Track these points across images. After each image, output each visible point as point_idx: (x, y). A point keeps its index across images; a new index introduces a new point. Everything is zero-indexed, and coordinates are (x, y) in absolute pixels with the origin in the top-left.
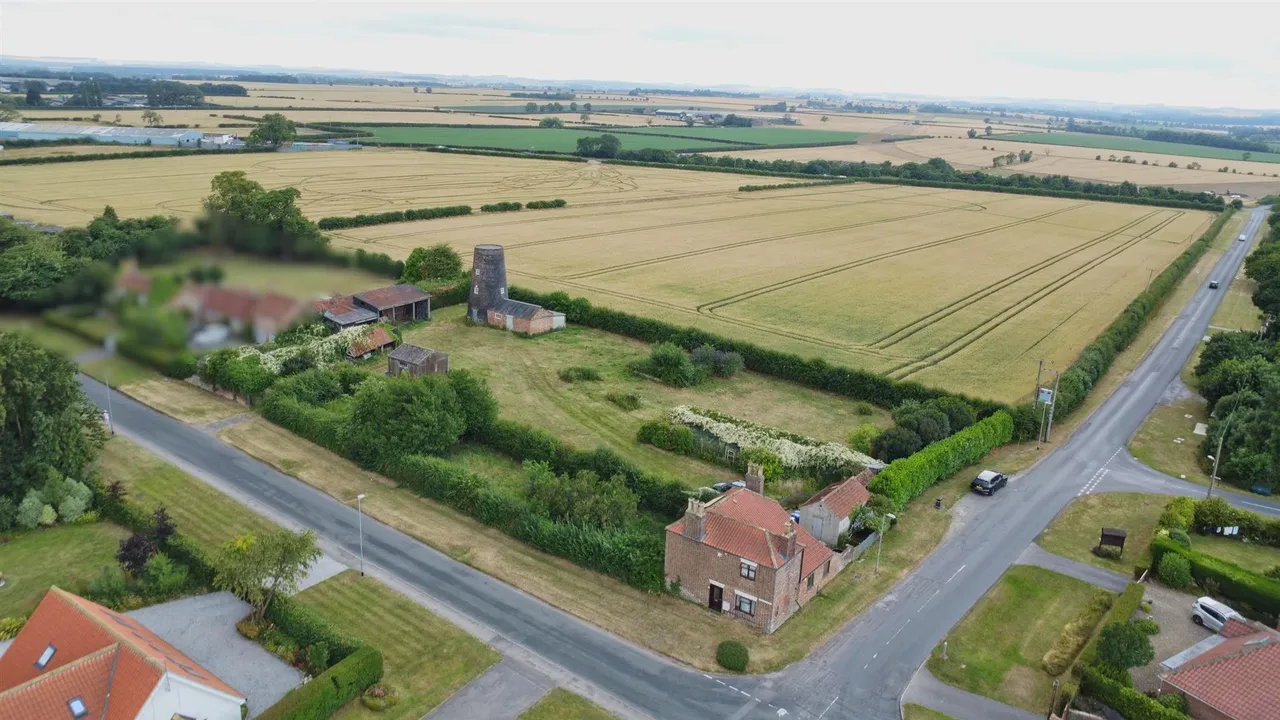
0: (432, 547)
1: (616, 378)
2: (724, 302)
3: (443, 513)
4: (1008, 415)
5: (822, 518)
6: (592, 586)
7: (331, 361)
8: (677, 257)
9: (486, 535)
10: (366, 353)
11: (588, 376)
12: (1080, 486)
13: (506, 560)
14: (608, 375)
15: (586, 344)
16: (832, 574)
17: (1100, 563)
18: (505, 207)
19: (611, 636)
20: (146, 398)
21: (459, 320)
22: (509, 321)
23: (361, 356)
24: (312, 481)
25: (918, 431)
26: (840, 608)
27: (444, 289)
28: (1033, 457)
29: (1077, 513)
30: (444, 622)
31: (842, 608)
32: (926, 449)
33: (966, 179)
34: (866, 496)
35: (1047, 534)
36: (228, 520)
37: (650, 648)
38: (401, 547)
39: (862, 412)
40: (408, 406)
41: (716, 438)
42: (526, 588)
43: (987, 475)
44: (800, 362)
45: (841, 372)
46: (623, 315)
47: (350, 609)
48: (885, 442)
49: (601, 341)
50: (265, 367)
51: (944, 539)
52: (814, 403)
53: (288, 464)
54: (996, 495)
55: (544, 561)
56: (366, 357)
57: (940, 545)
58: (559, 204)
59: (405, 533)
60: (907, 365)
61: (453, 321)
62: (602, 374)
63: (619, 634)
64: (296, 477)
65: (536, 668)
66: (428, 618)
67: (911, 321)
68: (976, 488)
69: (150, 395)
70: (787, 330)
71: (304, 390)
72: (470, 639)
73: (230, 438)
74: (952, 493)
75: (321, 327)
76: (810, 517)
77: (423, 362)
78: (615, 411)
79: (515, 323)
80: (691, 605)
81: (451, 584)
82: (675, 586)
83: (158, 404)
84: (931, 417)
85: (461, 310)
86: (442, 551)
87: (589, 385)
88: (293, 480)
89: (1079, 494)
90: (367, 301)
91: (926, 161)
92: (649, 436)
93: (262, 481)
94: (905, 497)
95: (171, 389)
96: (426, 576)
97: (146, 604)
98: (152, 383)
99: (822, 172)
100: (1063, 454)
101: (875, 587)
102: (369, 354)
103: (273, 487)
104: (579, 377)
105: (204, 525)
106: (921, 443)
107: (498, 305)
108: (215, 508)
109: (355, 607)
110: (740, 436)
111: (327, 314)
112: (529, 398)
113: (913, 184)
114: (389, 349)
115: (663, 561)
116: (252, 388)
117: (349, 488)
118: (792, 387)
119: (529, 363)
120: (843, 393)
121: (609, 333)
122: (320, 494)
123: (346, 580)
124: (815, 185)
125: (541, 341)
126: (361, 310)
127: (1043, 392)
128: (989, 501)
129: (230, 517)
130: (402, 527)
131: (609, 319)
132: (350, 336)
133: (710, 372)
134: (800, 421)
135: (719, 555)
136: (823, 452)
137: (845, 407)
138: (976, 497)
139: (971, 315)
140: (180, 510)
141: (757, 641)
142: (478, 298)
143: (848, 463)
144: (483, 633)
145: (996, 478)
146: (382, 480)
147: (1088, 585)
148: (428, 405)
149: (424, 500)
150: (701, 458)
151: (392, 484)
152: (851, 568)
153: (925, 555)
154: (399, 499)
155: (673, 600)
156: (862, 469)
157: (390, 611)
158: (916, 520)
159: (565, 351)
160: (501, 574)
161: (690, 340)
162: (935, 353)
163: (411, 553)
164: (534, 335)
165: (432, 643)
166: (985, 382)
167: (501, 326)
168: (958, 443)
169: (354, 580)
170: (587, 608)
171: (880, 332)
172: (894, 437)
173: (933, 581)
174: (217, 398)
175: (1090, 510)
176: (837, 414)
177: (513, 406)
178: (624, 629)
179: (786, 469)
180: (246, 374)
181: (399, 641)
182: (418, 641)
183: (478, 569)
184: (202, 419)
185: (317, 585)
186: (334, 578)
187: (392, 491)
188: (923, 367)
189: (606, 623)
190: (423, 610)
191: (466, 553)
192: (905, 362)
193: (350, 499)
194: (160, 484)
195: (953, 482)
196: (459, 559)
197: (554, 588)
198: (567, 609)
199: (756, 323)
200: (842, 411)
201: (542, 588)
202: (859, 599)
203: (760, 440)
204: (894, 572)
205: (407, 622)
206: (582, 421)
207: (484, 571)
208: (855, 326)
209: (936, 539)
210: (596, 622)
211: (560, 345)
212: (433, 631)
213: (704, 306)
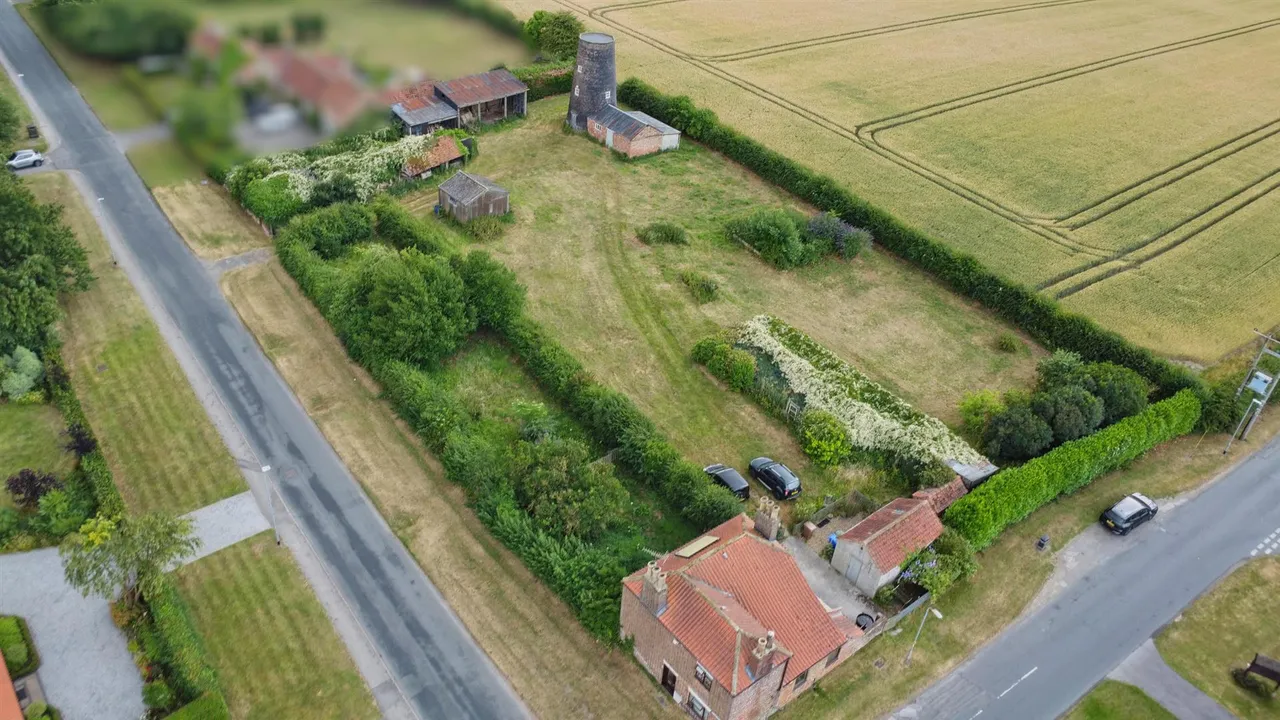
0: (377, 507)
1: (709, 245)
2: (895, 122)
3: (412, 451)
4: (1197, 401)
5: (861, 562)
6: (533, 613)
7: (380, 181)
8: (867, 33)
9: (447, 500)
10: (424, 172)
11: (672, 236)
12: (1256, 537)
13: (450, 548)
14: (699, 237)
15: (694, 179)
16: (842, 658)
17: (1237, 701)
20: (172, 209)
21: (558, 121)
22: (609, 136)
23: (419, 175)
24: (287, 373)
25: (1052, 423)
27: (554, 73)
28: (1208, 470)
29: (1237, 591)
30: (339, 644)
32: (1054, 453)
34: (938, 527)
35: (1175, 626)
36: (175, 423)
38: (342, 501)
39: (1004, 347)
40: (394, 306)
41: (781, 378)
42: (455, 603)
43: (1127, 508)
44: (945, 254)
45: (994, 281)
46: (749, 142)
47: (243, 598)
48: (1001, 429)
49: (713, 174)
50: (293, 191)
51: (1026, 612)
52: (946, 319)
53: (274, 341)
54: (1130, 536)
55: (497, 557)
56: (424, 176)
57: (1017, 620)
59: (353, 474)
60: (1096, 264)
61: (551, 121)
62: (690, 234)
63: (532, 710)
64: (273, 362)
66: (321, 632)
67: (1133, 181)
68: (1106, 520)
69: (178, 206)
70: (961, 181)
71: (325, 231)
72: (356, 680)
73: (232, 289)
74: (1069, 521)
75: (384, 129)
77: (474, 203)
78: (682, 299)
79: (614, 140)
80: (642, 672)
81: (374, 576)
82: (630, 643)
83: (180, 222)
84: (1077, 404)
86: (385, 517)
87: (670, 250)
88: (269, 367)
89: (1254, 553)
90: (447, 93)
92: (705, 355)
93: (239, 367)
94: (993, 531)
95: (204, 200)
96: (351, 558)
97: (38, 545)
98: (189, 187)
100: (1258, 465)
101: (896, 688)
102: (429, 174)
103: (245, 376)
104: (659, 239)
105: (147, 428)
106: (1051, 439)
107: (599, 112)
108: (169, 398)
109: (251, 596)
110: (812, 385)
111: (398, 109)
112: (588, 266)
114: (457, 164)
115: (619, 612)
116: (274, 217)
117: (323, 392)
118: (928, 285)
119: (611, 204)
120: (991, 308)
121: (730, 163)
122: (290, 395)
123: (258, 549)
125: (641, 168)
126: (441, 104)
127: (1257, 377)
128: (1119, 545)
129: (178, 418)
130: (356, 469)
131: (732, 145)
132: (407, 150)
133: (825, 250)
134: (915, 350)
135: (675, 642)
136: (907, 438)
137: (986, 329)
138: (1101, 530)
139: (1222, 176)
142: (578, 100)
143: (935, 463)
144: (375, 671)
145: (1140, 513)
146: (367, 382)
149: (400, 424)
150: (757, 403)
151: (375, 390)
152: (878, 643)
153: (988, 637)
154: (372, 418)
155: (622, 659)
157: (285, 609)
158: (1002, 565)
159: (663, 188)
160: (436, 573)
161: (819, 193)
162: (1145, 244)
163: (351, 515)
164: (634, 158)
165: (311, 676)
167: (600, 140)
168: (1104, 446)
169: (267, 551)
170: (512, 654)
171: (1083, 196)
172: (1016, 425)
173: (981, 690)
174: (245, 219)
175: (1258, 589)
176: (969, 345)
177: (562, 277)
178: (542, 701)
179: (854, 449)
180: (269, 200)
181: (276, 665)
182: (297, 669)
183: (413, 555)
184: (216, 251)
185: (225, 549)
186: (247, 542)
187: (371, 403)
188: (1120, 270)
189: (524, 684)
190: (322, 616)
191: (410, 524)
192: (1096, 259)
193: (317, 409)
194: (130, 352)
195: (1081, 499)
196: (400, 533)
197: (486, 611)
198: (488, 650)
199: (923, 162)
200: (976, 340)
201: (473, 607)
202: (864, 707)
203: (834, 398)
204: (932, 663)
205: (298, 635)
206: (637, 315)
207: (419, 562)
208: (1052, 182)
209: (1016, 608)
210: (515, 681)
211: (661, 177)
212: (320, 654)
213: (867, 125)
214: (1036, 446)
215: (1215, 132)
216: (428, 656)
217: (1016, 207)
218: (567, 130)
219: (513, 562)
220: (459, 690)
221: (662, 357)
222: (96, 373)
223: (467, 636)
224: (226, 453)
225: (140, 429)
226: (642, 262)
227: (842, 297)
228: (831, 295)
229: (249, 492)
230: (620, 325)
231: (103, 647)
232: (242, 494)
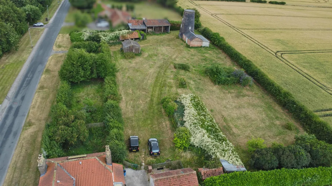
0: (26, 119)
1: (197, 72)
7: (111, 40)
13: (32, 136)
14: (195, 70)
15: (207, 55)
18: (260, 1)
20: (58, 39)
24: (42, 79)
38: (20, 114)
41: (182, 115)
45: (294, 103)
49: (215, 55)
50: (82, 37)
53: (48, 71)
58: (283, 3)
62: (192, 69)
64: (42, 76)
69: (60, 38)
70: (307, 72)
73: (52, 58)
78: (174, 86)
79: (188, 41)
83: (57, 42)
86: (25, 122)
87: (182, 72)
90: (145, 22)
93: (33, 75)
96: (5, 130)
103: (32, 77)
104: (180, 68)
107: (187, 33)
108: (9, 78)
111: (130, 24)
112: (152, 71)
117: (46, 85)
119: (174, 57)
120: (291, 113)
121: (223, 53)
129: (6, 83)
131: (225, 47)
134: (249, 120)
137: (284, 120)
142: (181, 29)
143: (216, 159)
154: (51, 95)
159: (195, 56)
164: (192, 47)
167: (184, 41)
168: (302, 175)
170: (13, 175)
172: (262, 154)
176: (273, 123)
177: (141, 72)
179: (191, 145)
184: (58, 49)
187: (55, 91)
191: (29, 126)
193: (39, 89)
194: (13, 66)
196: (25, 127)
198: (9, 171)
200: (278, 122)
203: (194, 125)
206: (155, 86)
211: (197, 53)
213: (280, 51)
214: (267, 166)
217: (325, 84)
218: (178, 38)
221: (152, 100)
224: (6, 94)
226: (170, 73)
228: (229, 95)
230: (147, 88)
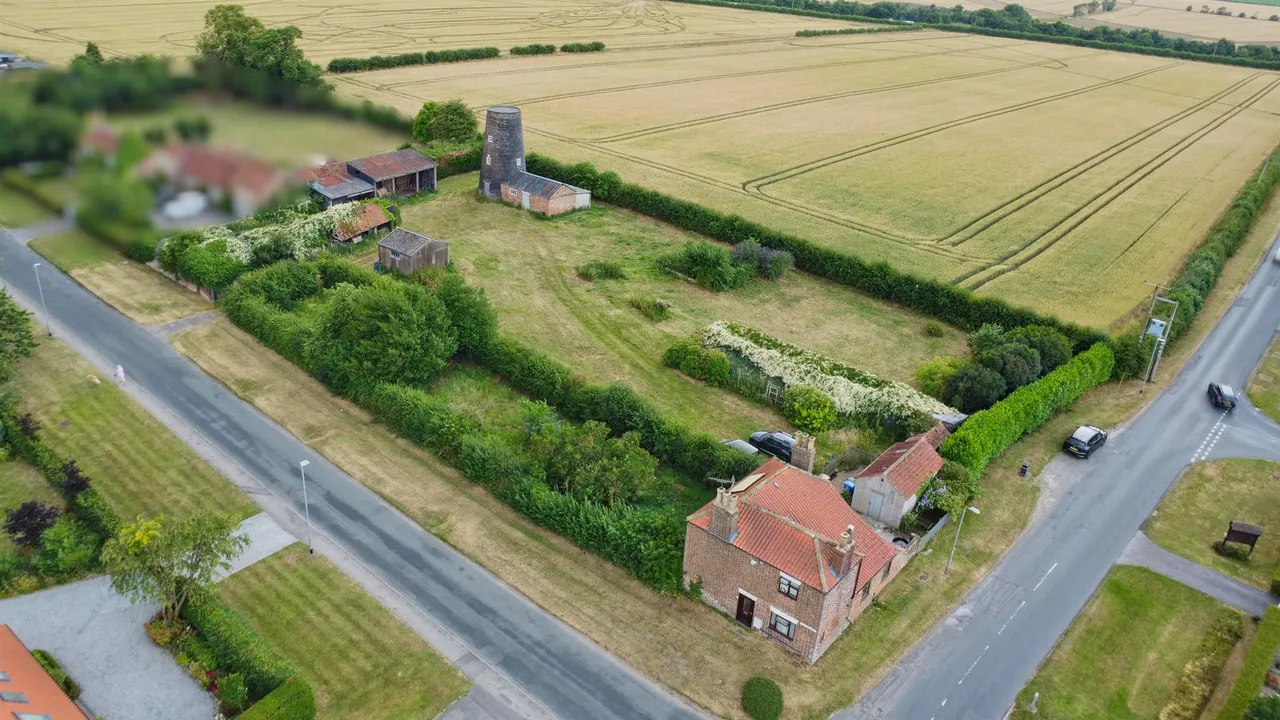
0: (403, 512)
1: (645, 276)
2: (774, 178)
3: (422, 462)
4: (1109, 350)
5: (883, 495)
6: (591, 580)
7: (314, 246)
8: (722, 117)
9: (470, 497)
10: (355, 236)
11: (611, 273)
12: (1192, 448)
13: (489, 535)
14: (635, 272)
15: (613, 229)
16: (893, 573)
17: (1224, 565)
18: (537, 50)
19: (610, 657)
20: (98, 287)
21: (469, 193)
22: (526, 199)
23: (350, 240)
24: (269, 410)
25: (1002, 372)
26: (900, 626)
27: (456, 154)
28: (1132, 406)
29: (1192, 488)
30: (404, 629)
31: (904, 625)
32: (1012, 396)
33: (1045, 30)
34: (939, 462)
35: (1156, 519)
36: (162, 464)
37: (658, 680)
38: (363, 510)
39: (932, 333)
40: (383, 326)
41: (757, 369)
42: (511, 580)
43: (1084, 433)
44: (860, 265)
45: (910, 281)
46: (656, 194)
47: (289, 603)
48: (961, 384)
49: (629, 225)
50: (232, 255)
51: (1030, 524)
52: (875, 318)
53: (245, 385)
54: (1092, 458)
55: (538, 538)
56: (355, 241)
57: (1025, 531)
58: (597, 47)
59: (369, 488)
60: (983, 269)
61: (463, 194)
62: (627, 270)
63: (620, 657)
64: (251, 403)
65: (512, 707)
66: (383, 621)
67: (989, 209)
68: (1069, 448)
69: (103, 284)
70: (845, 217)
71: (276, 287)
72: (434, 657)
73: (185, 346)
74: (1039, 453)
75: (306, 202)
76: (868, 491)
77: (418, 253)
78: (639, 321)
79: (531, 202)
80: (714, 613)
81: (420, 569)
82: (696, 588)
83: (111, 297)
84: (1020, 355)
85: (472, 180)
86: (414, 519)
87: (611, 284)
88: (248, 407)
89: (1193, 460)
90: (362, 169)
91: (1001, 7)
92: (676, 360)
93: (215, 409)
94: (983, 461)
95: (129, 276)
96: (392, 557)
97: (42, 586)
98: (109, 267)
99: (888, 16)
100: (1170, 399)
101: (945, 594)
102: (360, 238)
103: (224, 417)
104: (599, 276)
105: (133, 470)
106: (1006, 388)
107: (512, 178)
108: (150, 444)
109: (297, 601)
110: (786, 368)
111: (316, 186)
112: (539, 301)
113: (987, 34)
114: (384, 230)
115: (682, 556)
116: (216, 280)
117: (313, 422)
118: (849, 294)
119: (543, 253)
120: (909, 306)
121: (640, 216)
122: (278, 428)
123: (291, 560)
124: (880, 30)
125: (561, 223)
126: (357, 181)
127: (1153, 323)
128: (1084, 467)
129: (166, 459)
130: (369, 482)
131: (641, 199)
132: (337, 216)
133: (753, 274)
134: (857, 342)
135: (753, 562)
136: (885, 397)
137: (912, 324)
138: (1067, 457)
139: (1057, 203)
140: (108, 447)
141: (795, 674)
142: (490, 170)
143: (916, 414)
144: (449, 646)
145: (1095, 437)
146: (355, 411)
147: (1211, 600)
148: (408, 324)
149: (401, 442)
150: (735, 390)
151: (365, 417)
152: (916, 562)
153: (1007, 546)
154: (371, 439)
155: (688, 604)
156: (932, 423)
157: (338, 608)
158: (996, 491)
159: (587, 238)
160: (482, 558)
161: (732, 230)
162: (1015, 253)
163: (376, 521)
164: (552, 216)
165: (385, 661)
166: (1075, 295)
167: (516, 204)
168: (1051, 388)
169: (301, 560)
170: (584, 614)
171: (952, 223)
172: (973, 379)
173: (1017, 586)
174: (179, 289)
175: (1207, 485)
176: (901, 334)
177: (519, 311)
178: (628, 648)
179: (839, 415)
180: (209, 264)
181: (344, 655)
182: (368, 656)
183: (455, 547)
184: (157, 317)
185: (255, 564)
186: (277, 555)
187: (364, 427)
188: (1003, 272)
189: (606, 637)
190: (379, 608)
191: (442, 522)
192: (982, 265)
193: (312, 438)
194: (92, 408)
195: (1040, 437)
196: (434, 530)
197: (545, 582)
198: (559, 614)
199: (810, 206)
200: (907, 330)
201: (530, 581)
202: (924, 611)
203: (809, 375)
204: (969, 571)
205: (358, 627)
206: (600, 335)
207: (461, 551)
208: (925, 214)
209: (1021, 522)
210: (594, 636)
211: (582, 229)
212: (388, 641)
213: (751, 182)
214: (995, 394)
215: (1037, 173)
216: (500, 628)
217: (901, 233)
218: (481, 198)
219: (556, 541)
220: (542, 652)
221: (635, 366)
222: (59, 430)
223: (533, 606)
224: (227, 483)
225: (126, 472)
226: (591, 295)
227: (779, 308)
228: (769, 307)
229: (264, 513)
230: (587, 344)
231: (148, 667)
232: (257, 516)
